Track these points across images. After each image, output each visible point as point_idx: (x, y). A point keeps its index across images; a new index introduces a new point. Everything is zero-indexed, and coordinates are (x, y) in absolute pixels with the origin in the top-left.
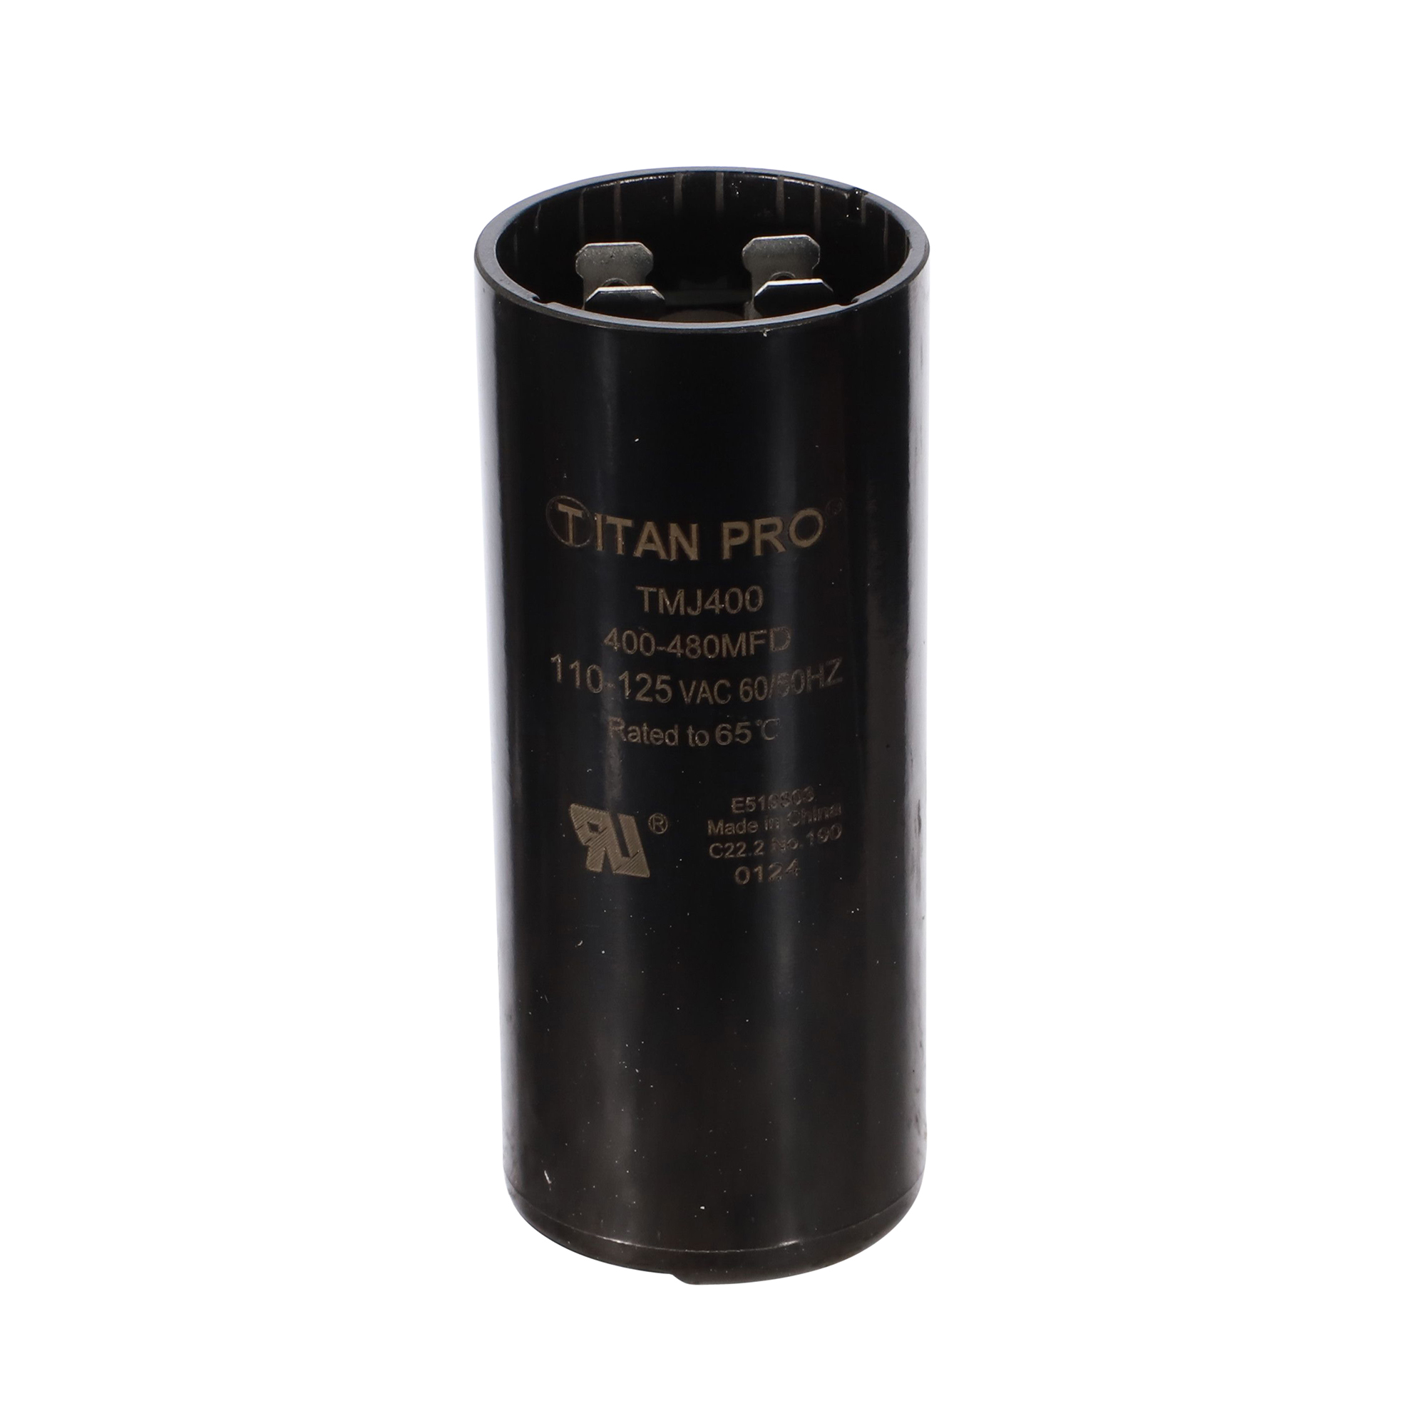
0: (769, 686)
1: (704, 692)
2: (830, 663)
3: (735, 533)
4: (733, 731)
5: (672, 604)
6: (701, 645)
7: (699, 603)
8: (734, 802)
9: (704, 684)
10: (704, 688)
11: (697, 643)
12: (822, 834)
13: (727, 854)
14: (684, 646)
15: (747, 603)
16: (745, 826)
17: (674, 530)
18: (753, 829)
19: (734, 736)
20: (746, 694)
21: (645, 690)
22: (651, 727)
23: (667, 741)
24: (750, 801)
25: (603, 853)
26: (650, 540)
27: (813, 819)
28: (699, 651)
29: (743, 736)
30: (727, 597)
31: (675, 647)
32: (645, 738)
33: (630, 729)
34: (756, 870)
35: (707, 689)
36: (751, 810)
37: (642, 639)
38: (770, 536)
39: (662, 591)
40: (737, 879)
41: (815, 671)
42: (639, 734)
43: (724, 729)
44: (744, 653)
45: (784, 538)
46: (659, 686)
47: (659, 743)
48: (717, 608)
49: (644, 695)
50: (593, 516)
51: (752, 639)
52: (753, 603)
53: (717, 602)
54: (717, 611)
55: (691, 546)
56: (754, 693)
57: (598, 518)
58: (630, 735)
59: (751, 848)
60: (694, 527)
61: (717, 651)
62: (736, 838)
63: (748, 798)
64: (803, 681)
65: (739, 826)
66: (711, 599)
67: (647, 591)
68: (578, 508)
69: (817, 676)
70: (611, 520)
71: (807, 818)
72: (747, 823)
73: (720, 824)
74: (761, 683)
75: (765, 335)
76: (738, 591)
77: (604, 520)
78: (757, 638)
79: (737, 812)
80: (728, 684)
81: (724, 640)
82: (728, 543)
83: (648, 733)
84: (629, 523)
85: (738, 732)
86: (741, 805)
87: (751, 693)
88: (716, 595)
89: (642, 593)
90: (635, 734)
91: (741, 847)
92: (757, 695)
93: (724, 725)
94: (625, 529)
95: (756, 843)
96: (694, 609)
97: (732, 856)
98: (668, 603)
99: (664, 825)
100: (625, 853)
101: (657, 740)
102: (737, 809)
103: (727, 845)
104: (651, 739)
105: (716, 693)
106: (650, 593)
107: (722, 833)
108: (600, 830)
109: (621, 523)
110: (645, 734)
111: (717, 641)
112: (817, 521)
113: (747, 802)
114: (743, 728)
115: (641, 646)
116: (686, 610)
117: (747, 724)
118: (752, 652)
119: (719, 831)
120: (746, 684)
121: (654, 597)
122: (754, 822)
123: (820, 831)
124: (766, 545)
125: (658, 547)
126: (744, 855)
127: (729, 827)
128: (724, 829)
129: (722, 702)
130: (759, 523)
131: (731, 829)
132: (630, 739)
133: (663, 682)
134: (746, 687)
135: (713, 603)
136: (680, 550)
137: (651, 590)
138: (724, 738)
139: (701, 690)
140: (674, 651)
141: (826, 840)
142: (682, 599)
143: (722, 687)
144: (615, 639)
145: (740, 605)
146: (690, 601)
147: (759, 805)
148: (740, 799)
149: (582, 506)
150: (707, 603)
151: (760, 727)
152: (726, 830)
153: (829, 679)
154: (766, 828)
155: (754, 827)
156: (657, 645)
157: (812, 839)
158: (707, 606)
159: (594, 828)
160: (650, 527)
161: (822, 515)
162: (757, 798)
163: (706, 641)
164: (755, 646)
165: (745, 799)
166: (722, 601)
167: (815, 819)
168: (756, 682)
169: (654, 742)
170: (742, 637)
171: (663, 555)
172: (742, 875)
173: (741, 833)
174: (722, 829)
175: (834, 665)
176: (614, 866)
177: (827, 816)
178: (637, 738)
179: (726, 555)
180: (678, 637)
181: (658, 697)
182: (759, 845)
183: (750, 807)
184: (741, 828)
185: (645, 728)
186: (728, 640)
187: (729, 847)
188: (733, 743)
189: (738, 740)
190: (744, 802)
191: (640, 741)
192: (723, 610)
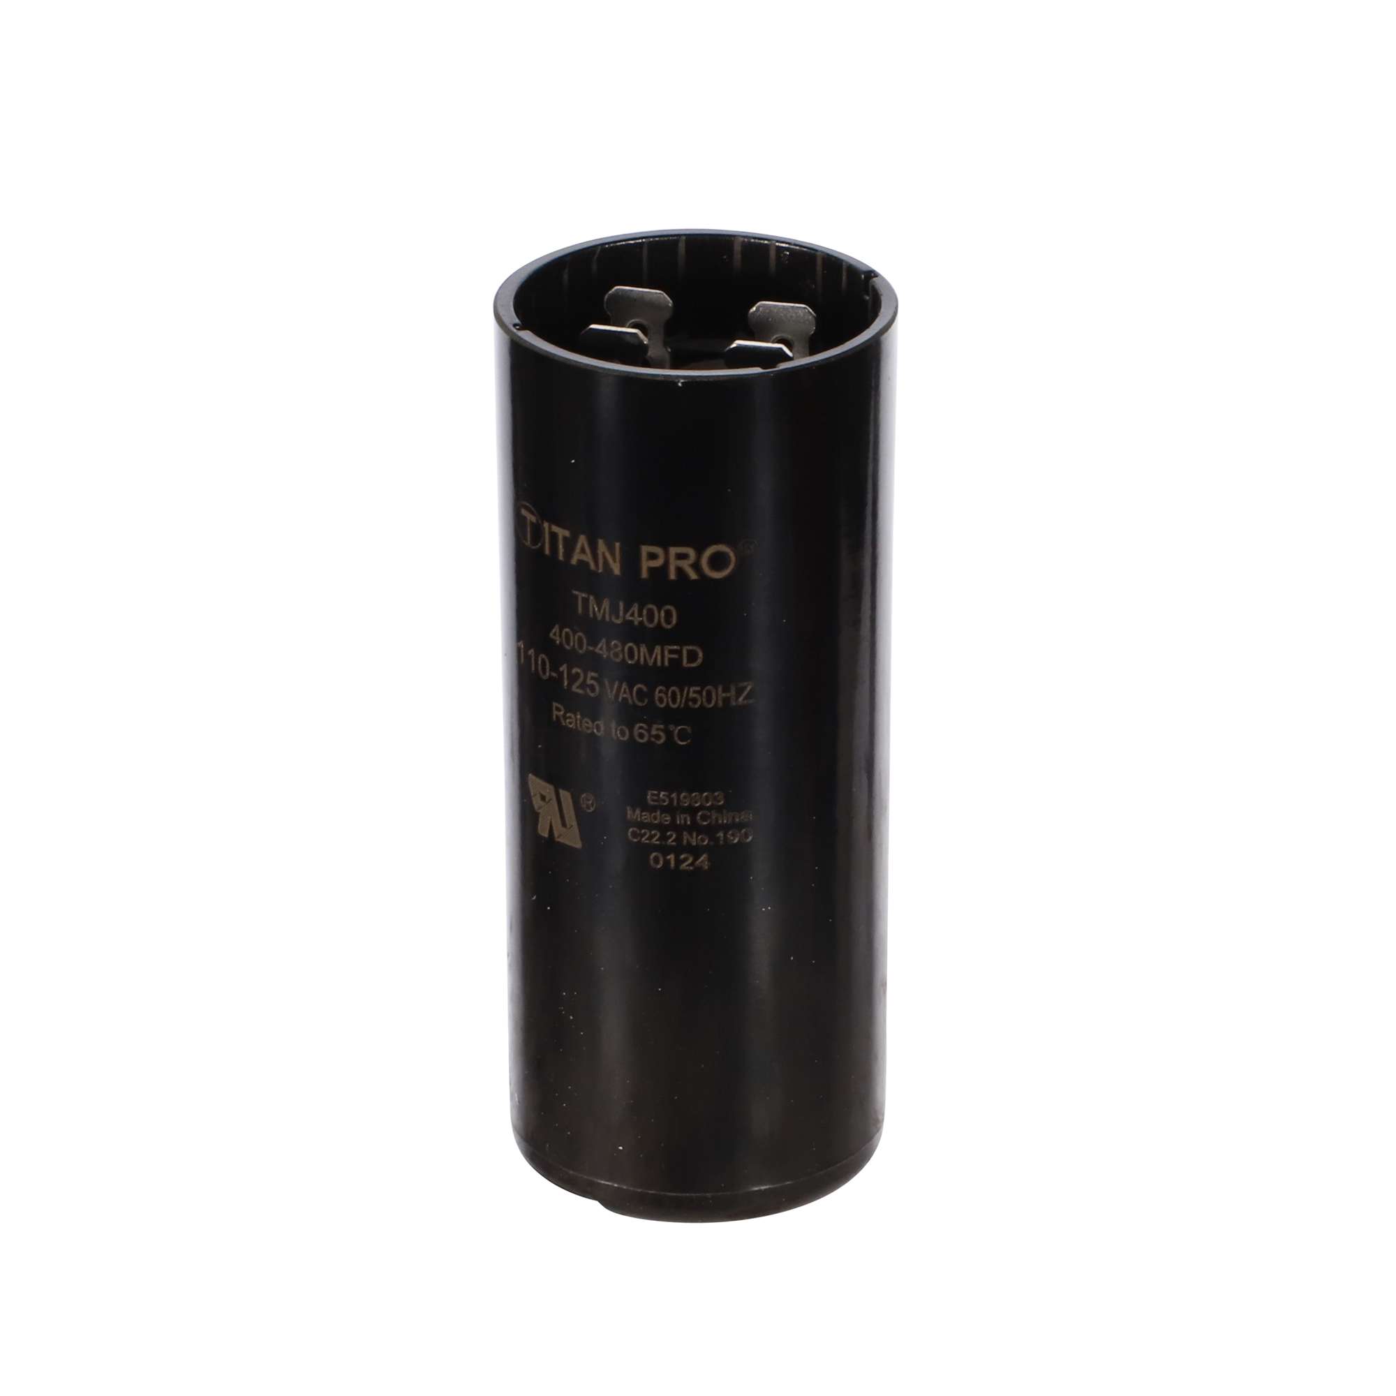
0: (682, 696)
1: (625, 692)
2: (741, 685)
3: (652, 556)
4: (649, 731)
5: (599, 610)
6: (623, 650)
7: (621, 613)
8: (649, 794)
9: (624, 686)
10: (625, 689)
11: (619, 649)
12: (733, 835)
13: (643, 839)
14: (609, 649)
15: (662, 620)
16: (658, 817)
17: (602, 546)
18: (666, 821)
19: (650, 736)
20: (661, 700)
21: (578, 683)
22: (583, 717)
23: (595, 731)
24: (664, 795)
25: (549, 822)
26: (583, 551)
27: (723, 821)
28: (621, 656)
29: (658, 737)
30: (645, 612)
31: (601, 649)
32: (578, 725)
33: (568, 715)
34: (669, 857)
35: (627, 690)
36: (665, 804)
37: (576, 637)
38: (685, 565)
39: (591, 598)
40: (652, 863)
41: (726, 690)
42: (574, 720)
43: (641, 728)
44: (659, 663)
45: (696, 566)
46: (589, 682)
47: (589, 732)
48: (637, 620)
49: (577, 688)
50: (543, 523)
51: (666, 653)
52: (668, 620)
53: (636, 614)
54: (636, 623)
55: (615, 562)
56: (668, 700)
57: (546, 525)
58: (568, 721)
59: (664, 838)
60: (617, 545)
61: (636, 658)
62: (650, 826)
63: (662, 793)
64: (714, 697)
65: (654, 816)
66: (630, 612)
67: (581, 595)
68: (533, 514)
69: (728, 695)
70: (555, 529)
71: (717, 819)
72: (661, 815)
73: (638, 812)
74: (674, 693)
75: (680, 385)
76: (654, 608)
77: (550, 528)
78: (671, 652)
79: (652, 803)
80: (645, 689)
81: (642, 649)
82: (646, 565)
83: (581, 722)
84: (567, 533)
85: (654, 732)
86: (656, 798)
87: (665, 700)
88: (635, 608)
89: (576, 597)
90: (571, 720)
91: (655, 835)
92: (670, 703)
93: (641, 725)
94: (565, 539)
95: (669, 833)
96: (617, 617)
97: (647, 841)
98: (596, 609)
99: (592, 805)
100: (564, 825)
101: (588, 728)
102: (653, 800)
103: (643, 831)
104: (583, 726)
105: (634, 695)
106: (583, 598)
107: (639, 820)
108: (547, 800)
109: (562, 533)
110: (578, 722)
111: (636, 649)
112: (729, 557)
113: (661, 796)
114: (658, 729)
115: (576, 643)
116: (610, 618)
117: (662, 726)
118: (666, 663)
119: (637, 818)
120: (660, 691)
121: (586, 601)
122: (667, 815)
123: (730, 832)
124: (680, 571)
125: (588, 558)
126: (658, 842)
127: (645, 815)
128: (641, 816)
129: (640, 704)
130: (673, 551)
131: (646, 817)
132: (568, 724)
133: (592, 678)
134: (661, 694)
135: (632, 615)
136: (606, 563)
137: (584, 595)
138: (641, 736)
139: (623, 690)
140: (600, 652)
141: (736, 841)
142: (607, 607)
143: (640, 690)
144: (558, 634)
145: (656, 620)
146: (614, 610)
147: (671, 800)
148: (655, 792)
149: (535, 512)
150: (629, 614)
151: (674, 731)
152: (643, 818)
153: (741, 699)
154: (678, 822)
155: (667, 819)
156: (588, 645)
157: (722, 839)
158: (628, 617)
159: (543, 798)
160: (582, 540)
161: (734, 552)
162: (671, 794)
163: (626, 648)
164: (670, 659)
165: (659, 794)
166: (640, 615)
167: (725, 821)
168: (670, 691)
169: (585, 729)
170: (658, 649)
171: (592, 566)
172: (656, 860)
173: (656, 822)
174: (639, 816)
175: (745, 687)
176: (556, 835)
177: (737, 820)
178: (573, 724)
179: (645, 574)
180: (604, 640)
181: (588, 690)
182: (671, 836)
183: (664, 801)
184: (655, 818)
185: (579, 717)
186: (646, 650)
187: (645, 834)
188: (649, 742)
189: (653, 740)
190: (658, 795)
191: (574, 727)
192: (641, 623)
